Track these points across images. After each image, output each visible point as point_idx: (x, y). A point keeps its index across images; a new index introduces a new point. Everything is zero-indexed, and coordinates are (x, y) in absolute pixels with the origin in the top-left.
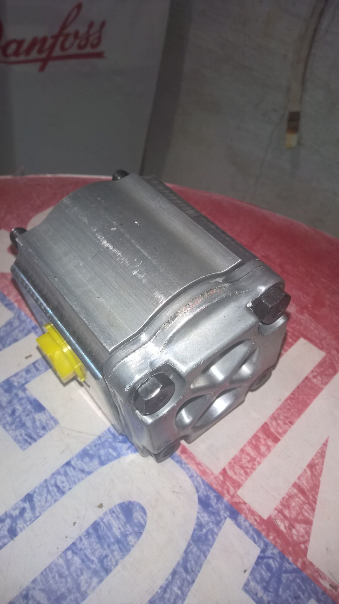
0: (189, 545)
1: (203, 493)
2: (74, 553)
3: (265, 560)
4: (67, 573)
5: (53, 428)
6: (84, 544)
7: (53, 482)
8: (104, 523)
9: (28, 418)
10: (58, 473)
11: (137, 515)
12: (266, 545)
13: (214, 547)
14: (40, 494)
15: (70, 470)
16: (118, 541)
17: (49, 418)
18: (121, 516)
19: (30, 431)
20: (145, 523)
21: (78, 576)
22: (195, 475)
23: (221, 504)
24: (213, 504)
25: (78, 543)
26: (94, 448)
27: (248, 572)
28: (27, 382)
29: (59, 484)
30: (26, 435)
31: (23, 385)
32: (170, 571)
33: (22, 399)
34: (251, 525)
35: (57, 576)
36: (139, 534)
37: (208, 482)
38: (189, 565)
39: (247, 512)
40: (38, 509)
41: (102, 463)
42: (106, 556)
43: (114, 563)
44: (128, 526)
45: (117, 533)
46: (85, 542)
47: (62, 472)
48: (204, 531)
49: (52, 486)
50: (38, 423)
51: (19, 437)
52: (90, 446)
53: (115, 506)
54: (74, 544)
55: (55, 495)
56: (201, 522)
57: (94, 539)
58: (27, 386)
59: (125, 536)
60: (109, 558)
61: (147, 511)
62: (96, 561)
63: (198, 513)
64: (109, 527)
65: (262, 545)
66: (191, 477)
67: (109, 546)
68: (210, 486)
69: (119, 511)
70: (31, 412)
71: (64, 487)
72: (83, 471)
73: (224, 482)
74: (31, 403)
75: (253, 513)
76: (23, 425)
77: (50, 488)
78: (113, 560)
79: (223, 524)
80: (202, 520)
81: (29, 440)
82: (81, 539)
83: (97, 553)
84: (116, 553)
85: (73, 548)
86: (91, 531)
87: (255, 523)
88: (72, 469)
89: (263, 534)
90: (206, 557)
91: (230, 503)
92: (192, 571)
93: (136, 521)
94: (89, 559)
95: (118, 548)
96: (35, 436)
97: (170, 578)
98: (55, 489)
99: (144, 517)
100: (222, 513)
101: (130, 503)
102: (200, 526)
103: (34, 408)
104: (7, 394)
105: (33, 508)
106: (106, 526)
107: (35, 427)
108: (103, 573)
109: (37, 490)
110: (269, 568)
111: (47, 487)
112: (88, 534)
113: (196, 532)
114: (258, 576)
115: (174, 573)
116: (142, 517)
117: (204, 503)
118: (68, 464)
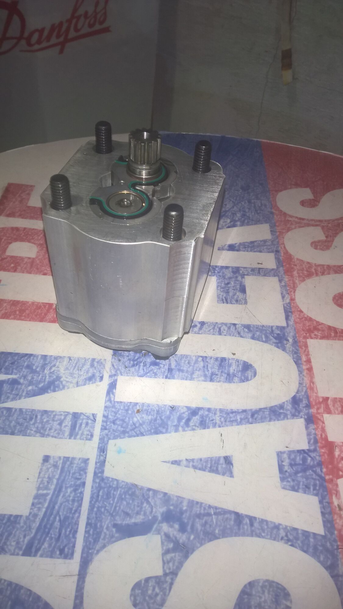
0: (266, 408)
1: (300, 396)
2: (203, 360)
3: (306, 455)
4: (192, 364)
5: (241, 304)
6: (210, 361)
7: (220, 326)
8: (229, 362)
9: (233, 291)
10: (226, 324)
11: (249, 373)
12: (315, 450)
13: (279, 422)
14: (209, 326)
15: (233, 328)
16: (228, 374)
17: (244, 298)
18: (240, 367)
19: (228, 297)
20: (251, 380)
21: (196, 370)
22: (304, 385)
23: (306, 410)
24: (301, 406)
25: (208, 358)
26: (255, 329)
27: (288, 449)
28: (247, 275)
29: (222, 329)
30: (225, 297)
31: (244, 275)
32: (244, 408)
33: (238, 281)
34: (315, 434)
35: (187, 361)
36: (242, 381)
37: (309, 394)
38: (256, 416)
39: (320, 427)
40: (202, 331)
41: (253, 338)
42: (217, 375)
43: (218, 381)
44: (240, 373)
45: (231, 371)
46: (212, 361)
47: (228, 326)
48: (281, 411)
49: (218, 327)
50: (236, 297)
51: (221, 296)
52: (254, 326)
53: (241, 360)
54: (206, 357)
55: (216, 332)
56: (284, 406)
57: (217, 363)
58: (246, 276)
59: (234, 375)
60: (217, 376)
61: (257, 376)
62: (210, 372)
63: (287, 401)
64: (230, 365)
65: (312, 448)
66: (300, 384)
67: (222, 372)
68: (308, 398)
69: (242, 364)
70: (237, 290)
71: (223, 332)
72: (239, 333)
73: (320, 403)
74: (240, 286)
75: (323, 430)
76: (228, 292)
77: (216, 328)
78: (218, 379)
79: (297, 419)
80: (285, 406)
81: (224, 301)
82: (211, 358)
83: (213, 370)
84: (222, 378)
85: (204, 358)
86: (219, 359)
87: (320, 436)
88: (234, 328)
89: (319, 444)
90: (270, 421)
91: (313, 414)
92: (256, 419)
93: (246, 375)
94: (207, 368)
95: (225, 377)
96: (229, 301)
97: (241, 411)
98: (218, 330)
99: (253, 377)
100: (302, 414)
101: (251, 365)
102: (281, 407)
103: (240, 289)
104: (232, 274)
105: (200, 329)
106: (229, 364)
107: (232, 297)
108: (208, 379)
109: (209, 323)
110: (304, 460)
111: (215, 326)
112: (216, 359)
113: (276, 408)
114: (293, 456)
115: (244, 411)
116: (251, 376)
117: (295, 401)
118: (235, 325)
